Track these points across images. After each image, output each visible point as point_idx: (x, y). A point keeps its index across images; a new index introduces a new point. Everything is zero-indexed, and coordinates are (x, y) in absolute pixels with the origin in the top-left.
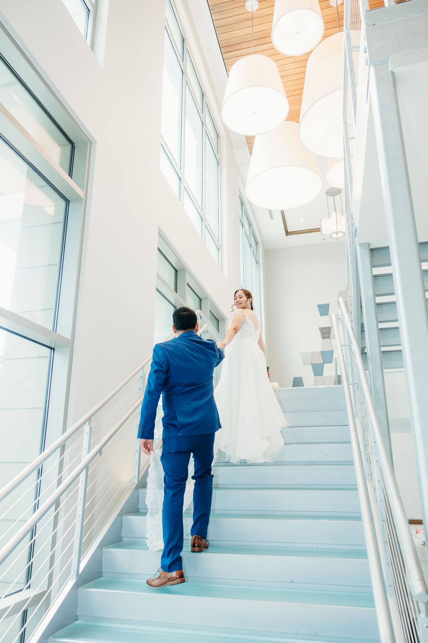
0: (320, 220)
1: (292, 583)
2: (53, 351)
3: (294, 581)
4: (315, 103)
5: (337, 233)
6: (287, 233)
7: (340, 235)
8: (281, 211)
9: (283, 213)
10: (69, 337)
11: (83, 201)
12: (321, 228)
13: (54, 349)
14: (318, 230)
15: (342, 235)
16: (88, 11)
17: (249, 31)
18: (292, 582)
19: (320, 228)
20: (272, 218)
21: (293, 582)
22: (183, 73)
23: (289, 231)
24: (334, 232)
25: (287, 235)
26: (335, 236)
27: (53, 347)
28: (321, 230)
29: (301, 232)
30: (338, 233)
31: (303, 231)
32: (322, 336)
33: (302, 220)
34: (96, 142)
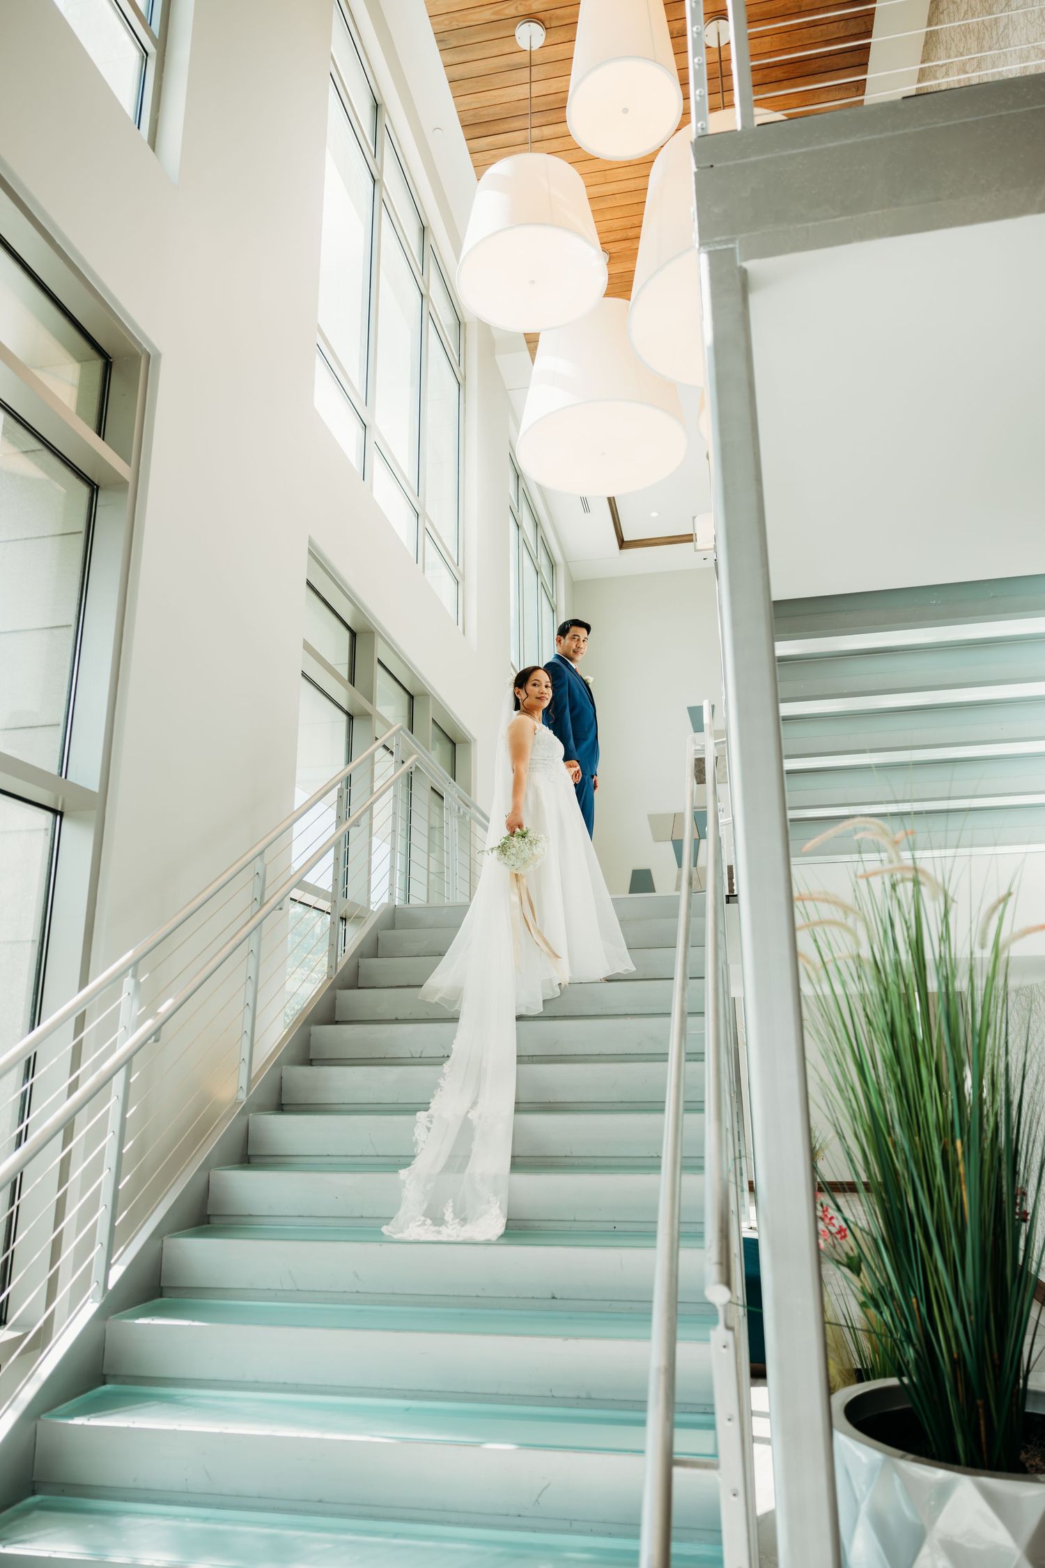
0: (694, 518)
1: (554, 1300)
2: (58, 818)
3: (556, 1296)
6: (622, 544)
8: (609, 499)
9: (611, 501)
10: (100, 792)
11: (130, 489)
12: (694, 535)
13: (62, 814)
14: (688, 538)
16: (145, 55)
18: (553, 1298)
19: (692, 535)
20: (586, 508)
21: (556, 1298)
22: (374, 181)
23: (625, 539)
25: (621, 547)
27: (59, 809)
28: (694, 540)
29: (654, 541)
31: (658, 541)
32: (696, 778)
33: (654, 514)
34: (159, 356)
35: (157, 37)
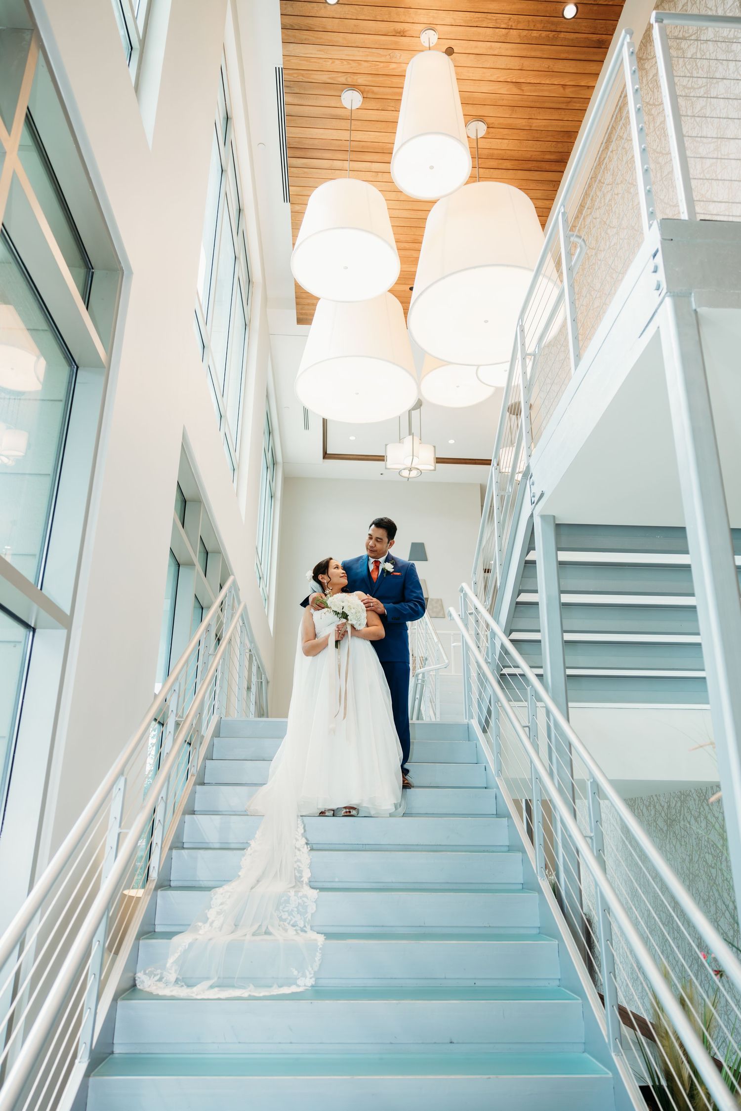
0: (386, 445)
2: (31, 633)
3: (453, 1041)
4: (444, 278)
5: (410, 470)
6: (326, 455)
7: (414, 473)
8: (324, 419)
9: (325, 422)
10: (68, 612)
11: (103, 368)
13: (34, 630)
14: (381, 458)
15: (417, 474)
16: (130, 48)
17: (345, 135)
18: (451, 1043)
19: (384, 456)
20: (307, 426)
21: (453, 1043)
22: (222, 171)
23: (328, 452)
24: (406, 467)
25: (324, 458)
26: (405, 473)
27: (33, 626)
28: (385, 460)
29: (348, 457)
30: (412, 470)
31: (351, 457)
33: (352, 438)
34: (131, 273)
35: (141, 38)
